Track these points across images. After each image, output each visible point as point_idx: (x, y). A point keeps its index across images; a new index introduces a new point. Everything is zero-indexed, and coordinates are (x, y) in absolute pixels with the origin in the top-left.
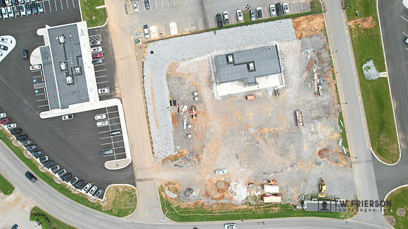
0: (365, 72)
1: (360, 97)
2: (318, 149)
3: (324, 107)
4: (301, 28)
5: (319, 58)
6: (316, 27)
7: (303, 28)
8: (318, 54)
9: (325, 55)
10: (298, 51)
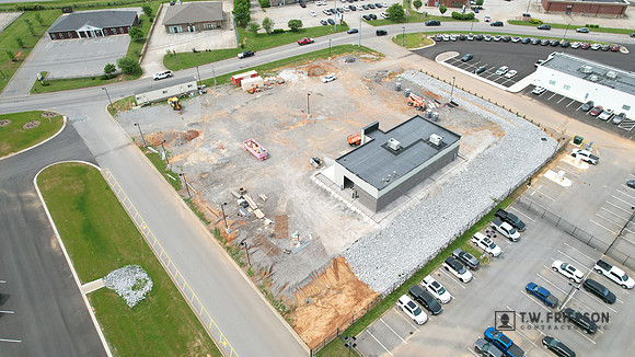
0: (144, 275)
1: (143, 227)
2: (201, 137)
3: (217, 182)
4: (346, 290)
5: (268, 245)
6: (313, 311)
7: (340, 291)
8: (276, 251)
9: (259, 257)
10: (323, 236)
